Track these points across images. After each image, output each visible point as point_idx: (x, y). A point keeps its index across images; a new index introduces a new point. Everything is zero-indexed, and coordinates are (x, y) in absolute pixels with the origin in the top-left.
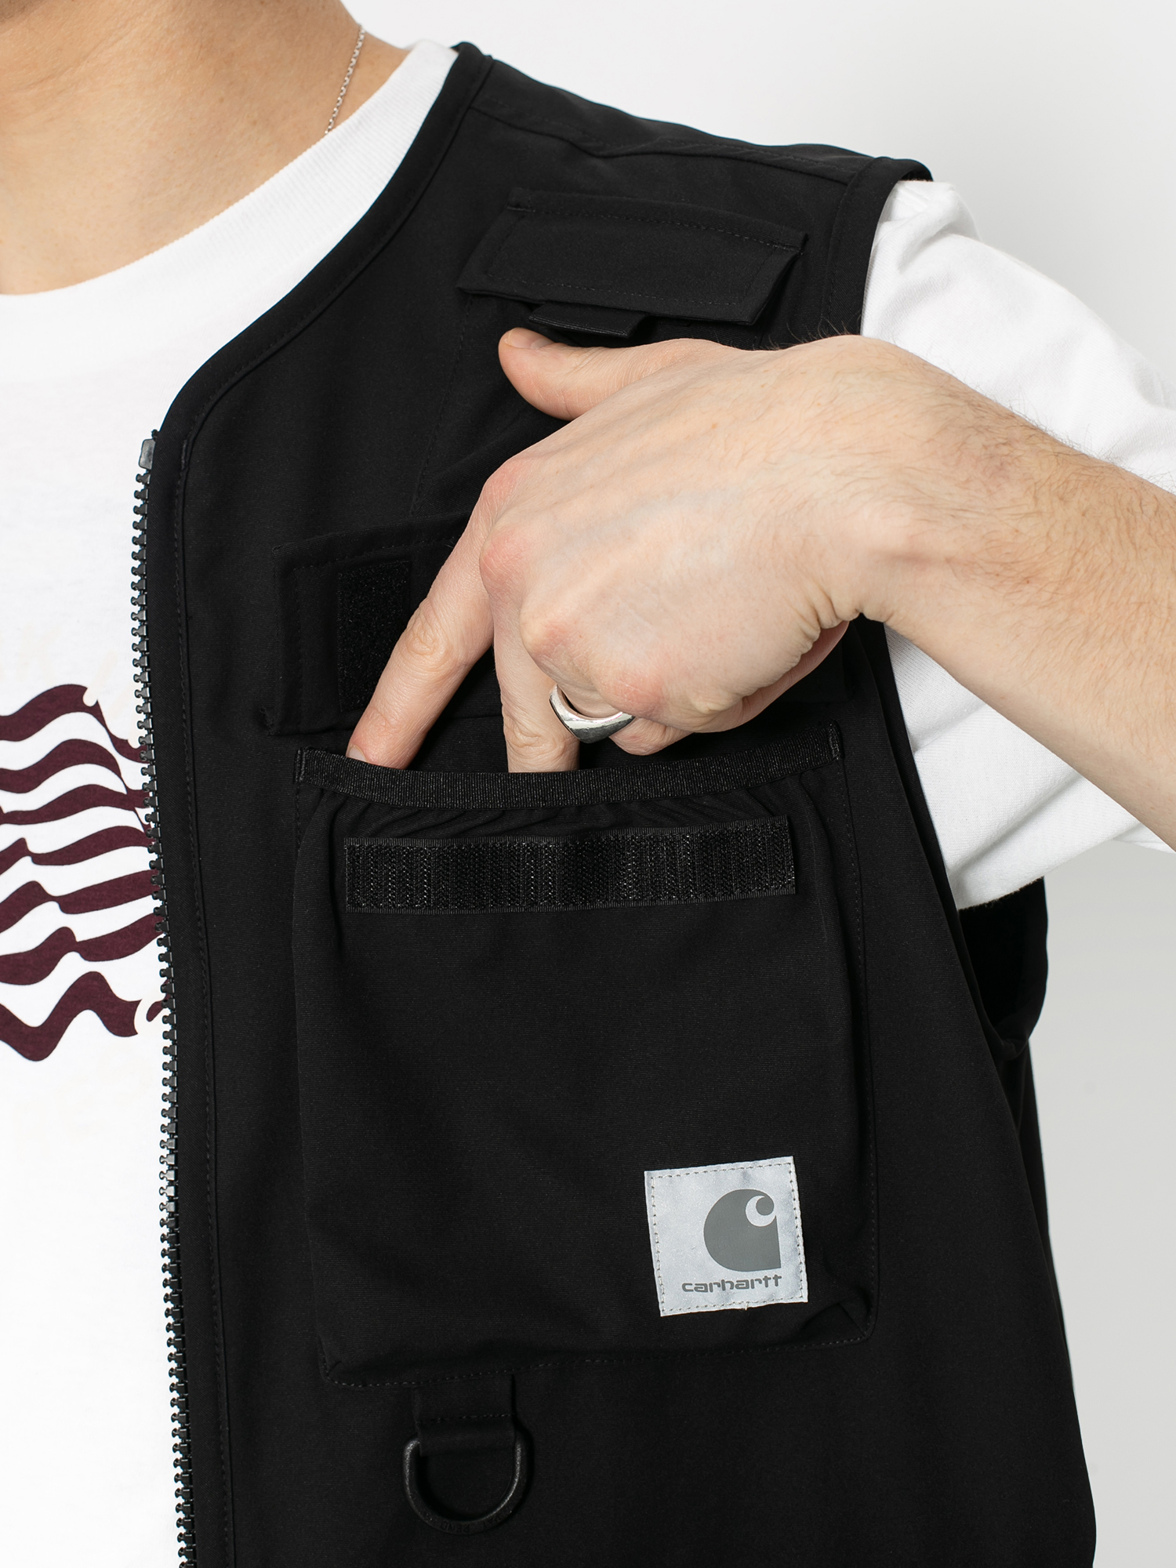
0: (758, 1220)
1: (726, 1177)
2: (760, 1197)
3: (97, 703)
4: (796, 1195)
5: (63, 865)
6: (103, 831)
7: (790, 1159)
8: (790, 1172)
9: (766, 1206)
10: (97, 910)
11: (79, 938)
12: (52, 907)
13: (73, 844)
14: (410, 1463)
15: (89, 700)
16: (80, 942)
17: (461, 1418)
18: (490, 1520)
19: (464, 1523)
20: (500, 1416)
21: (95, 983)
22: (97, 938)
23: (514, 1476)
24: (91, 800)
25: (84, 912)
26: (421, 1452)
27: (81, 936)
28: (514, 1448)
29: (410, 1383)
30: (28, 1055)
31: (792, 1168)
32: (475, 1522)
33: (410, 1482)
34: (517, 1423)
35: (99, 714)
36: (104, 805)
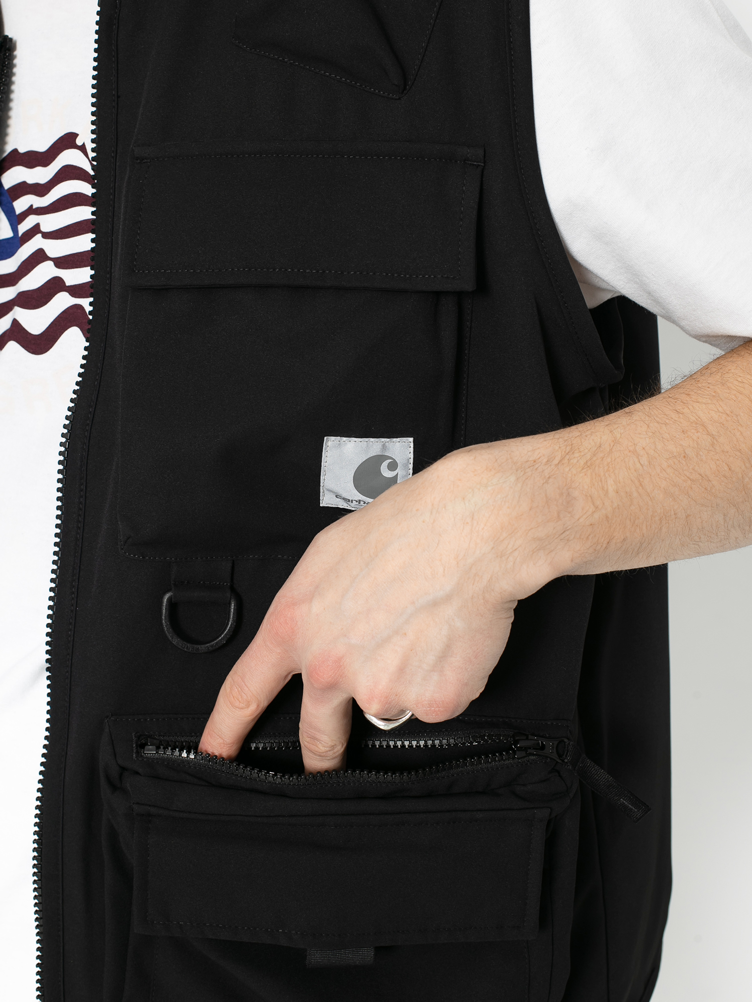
0: (387, 473)
1: (372, 446)
2: (391, 460)
3: (84, 143)
4: (412, 461)
5: (57, 239)
6: (84, 220)
7: (411, 439)
8: (410, 447)
9: (393, 466)
10: (80, 267)
11: (67, 284)
12: (50, 264)
13: (64, 227)
14: (166, 606)
15: (79, 142)
16: (68, 286)
17: (199, 582)
18: (212, 646)
19: (195, 646)
20: (223, 584)
21: (79, 311)
22: (79, 284)
23: (228, 621)
24: (77, 202)
25: (71, 269)
26: (173, 600)
27: (69, 283)
28: (230, 604)
29: (171, 559)
30: (31, 351)
31: (412, 445)
32: (203, 646)
33: (165, 617)
34: (232, 589)
35: (85, 150)
36: (85, 205)
